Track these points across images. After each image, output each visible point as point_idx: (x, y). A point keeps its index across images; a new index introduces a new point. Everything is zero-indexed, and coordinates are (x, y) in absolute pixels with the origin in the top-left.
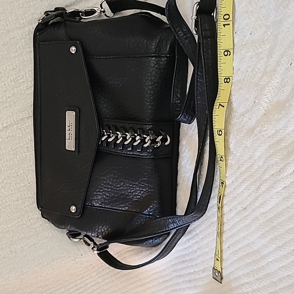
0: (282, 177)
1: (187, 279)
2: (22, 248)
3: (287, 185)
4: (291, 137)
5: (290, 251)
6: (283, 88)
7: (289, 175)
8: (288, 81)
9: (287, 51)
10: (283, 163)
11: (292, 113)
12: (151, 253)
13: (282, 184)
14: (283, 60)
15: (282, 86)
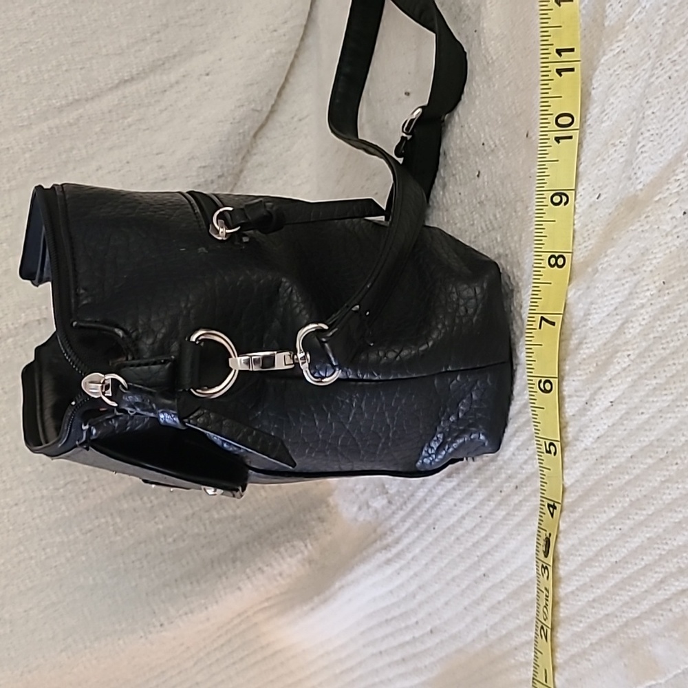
0: (591, 417)
1: (398, 656)
2: (25, 611)
3: (603, 432)
4: (599, 334)
5: (609, 565)
6: (585, 242)
7: (603, 411)
8: (594, 228)
9: (588, 172)
10: (588, 389)
11: (598, 287)
12: (313, 609)
13: (592, 432)
14: (583, 189)
15: (584, 238)
